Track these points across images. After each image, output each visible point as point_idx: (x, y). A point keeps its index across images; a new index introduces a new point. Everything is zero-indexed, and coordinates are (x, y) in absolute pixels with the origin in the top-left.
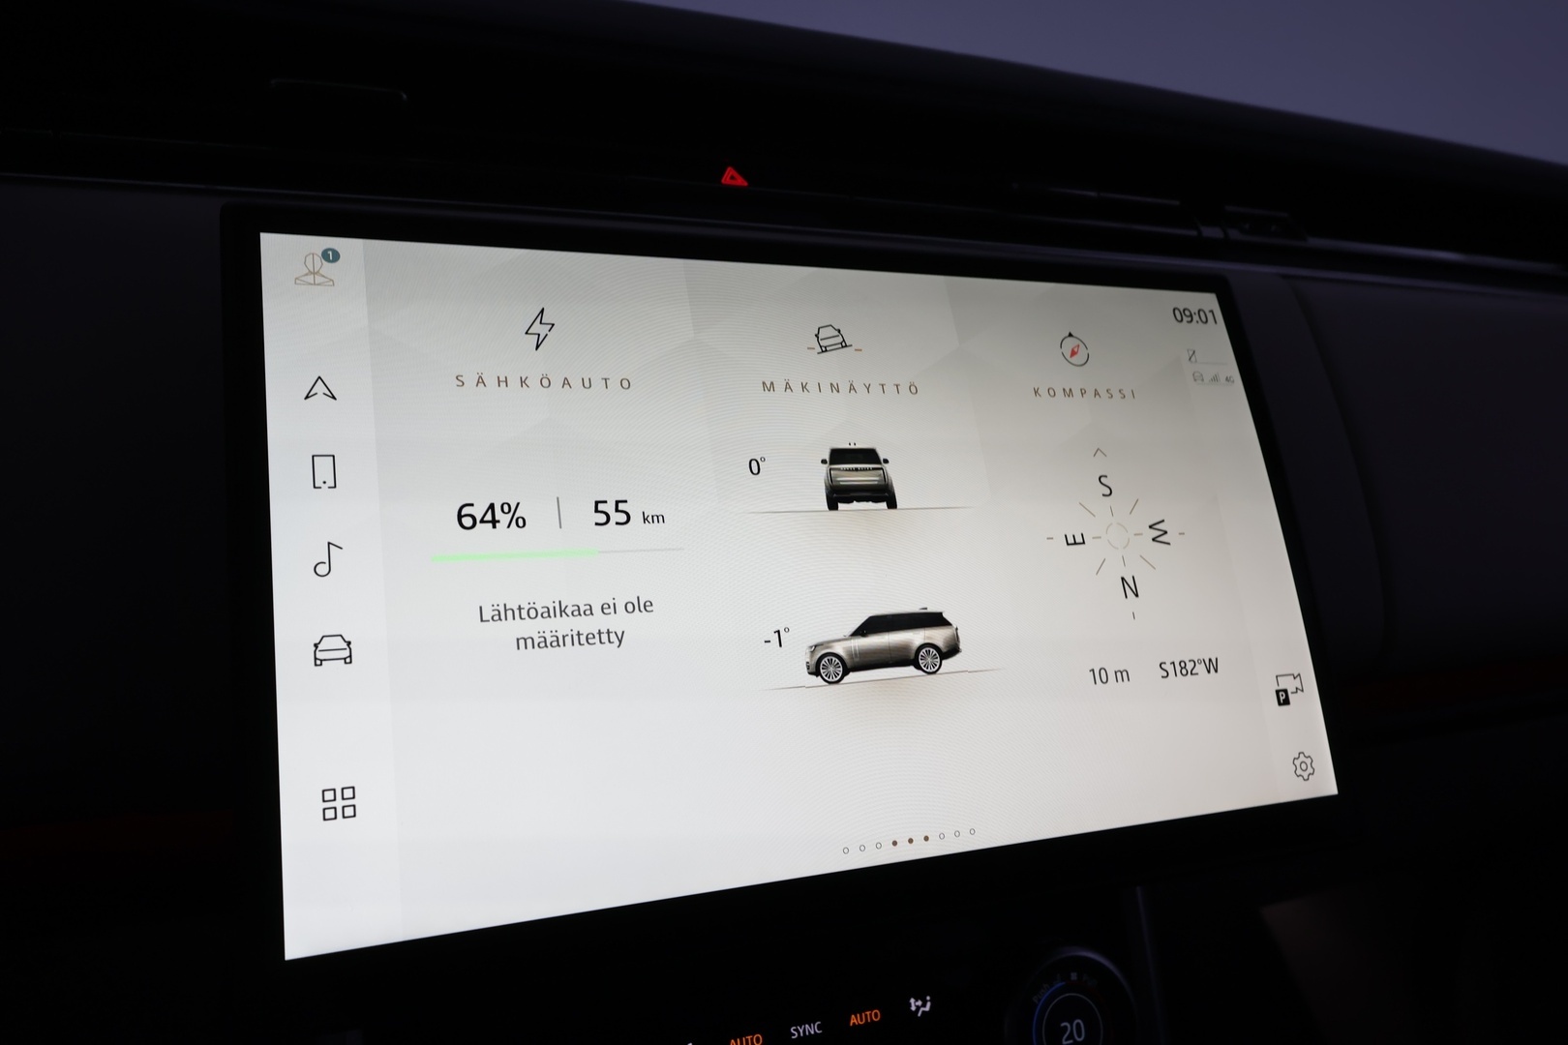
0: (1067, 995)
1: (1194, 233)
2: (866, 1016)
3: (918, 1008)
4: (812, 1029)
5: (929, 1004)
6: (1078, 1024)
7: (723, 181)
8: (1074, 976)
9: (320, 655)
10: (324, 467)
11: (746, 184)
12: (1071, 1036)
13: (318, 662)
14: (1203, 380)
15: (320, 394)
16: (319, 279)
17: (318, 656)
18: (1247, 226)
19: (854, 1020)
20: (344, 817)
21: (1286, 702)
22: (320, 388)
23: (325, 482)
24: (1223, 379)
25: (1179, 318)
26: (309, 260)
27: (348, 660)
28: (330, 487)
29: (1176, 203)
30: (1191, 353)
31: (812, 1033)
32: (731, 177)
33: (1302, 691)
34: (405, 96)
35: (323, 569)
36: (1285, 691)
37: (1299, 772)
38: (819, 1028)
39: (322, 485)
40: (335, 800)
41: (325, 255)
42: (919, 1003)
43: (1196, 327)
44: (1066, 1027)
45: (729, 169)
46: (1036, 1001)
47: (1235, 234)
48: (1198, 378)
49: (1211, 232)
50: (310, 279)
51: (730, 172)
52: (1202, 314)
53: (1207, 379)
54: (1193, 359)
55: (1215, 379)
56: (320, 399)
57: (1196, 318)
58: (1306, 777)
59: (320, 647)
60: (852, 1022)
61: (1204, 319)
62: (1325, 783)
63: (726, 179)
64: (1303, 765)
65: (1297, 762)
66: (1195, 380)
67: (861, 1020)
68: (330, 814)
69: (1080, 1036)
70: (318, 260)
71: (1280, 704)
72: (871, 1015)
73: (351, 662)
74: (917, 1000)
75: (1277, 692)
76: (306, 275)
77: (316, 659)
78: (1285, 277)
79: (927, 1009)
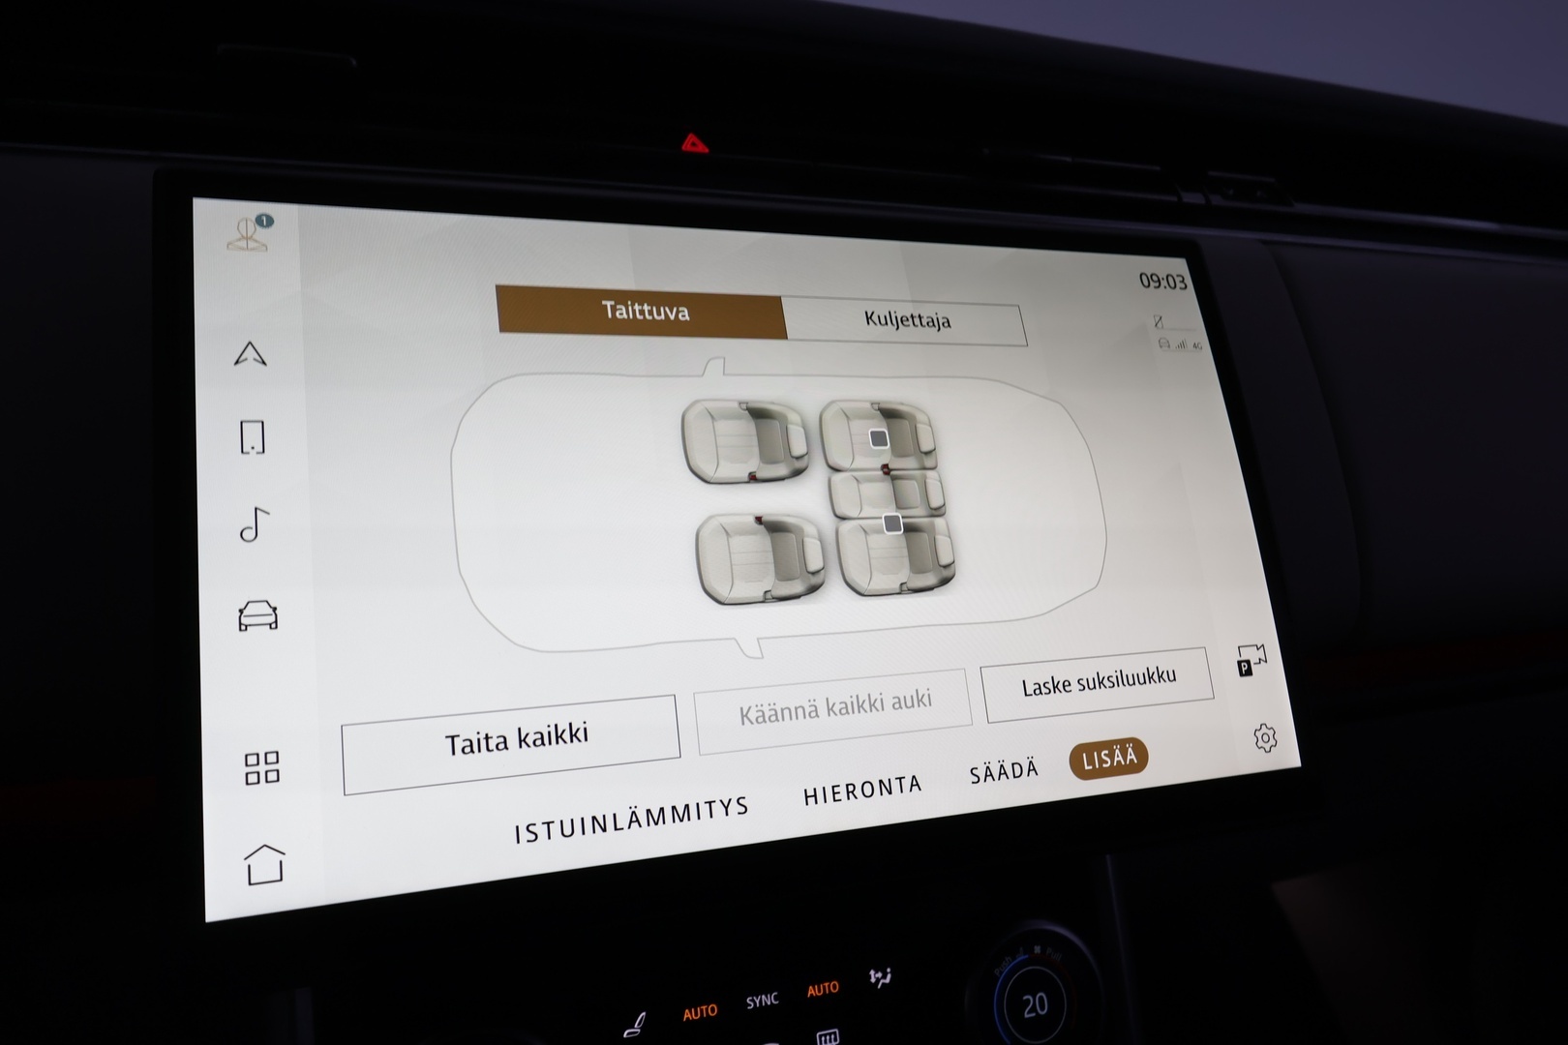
0: (1030, 968)
1: (1174, 199)
2: (824, 987)
3: (878, 980)
4: (768, 1000)
5: (889, 976)
6: (1041, 998)
7: (683, 148)
8: (1037, 949)
9: (245, 621)
10: (252, 434)
11: (707, 150)
12: (1034, 1009)
13: (243, 627)
14: (1169, 346)
15: (250, 360)
16: (251, 244)
17: (242, 622)
18: (1231, 192)
19: (811, 991)
20: (267, 781)
21: (1249, 673)
22: (250, 353)
23: (253, 448)
24: (1190, 345)
25: (1146, 283)
26: (243, 225)
27: (274, 625)
28: (258, 453)
29: (1158, 168)
30: (1157, 319)
31: (769, 1003)
32: (693, 144)
33: (1266, 661)
34: (354, 62)
35: (251, 533)
36: (1248, 662)
37: (1260, 743)
38: (776, 998)
39: (250, 450)
40: (258, 764)
41: (259, 220)
42: (879, 975)
43: (1164, 292)
44: (1028, 1000)
45: (691, 135)
46: (998, 974)
47: (1217, 200)
48: (1164, 344)
49: (1192, 198)
50: (243, 244)
51: (691, 138)
52: (1170, 279)
53: (1173, 345)
54: (1159, 325)
55: (1182, 345)
56: (250, 364)
57: (1164, 283)
58: (1267, 749)
59: (245, 613)
60: (810, 993)
61: (1172, 285)
62: (1288, 755)
63: (687, 146)
64: (1265, 737)
65: (1259, 734)
66: (1161, 347)
67: (819, 992)
68: (253, 778)
69: (1042, 1009)
70: (251, 225)
71: (1241, 674)
72: (829, 986)
73: (276, 627)
74: (876, 972)
75: (1239, 663)
76: (240, 240)
77: (240, 624)
78: (1265, 242)
79: (888, 980)
